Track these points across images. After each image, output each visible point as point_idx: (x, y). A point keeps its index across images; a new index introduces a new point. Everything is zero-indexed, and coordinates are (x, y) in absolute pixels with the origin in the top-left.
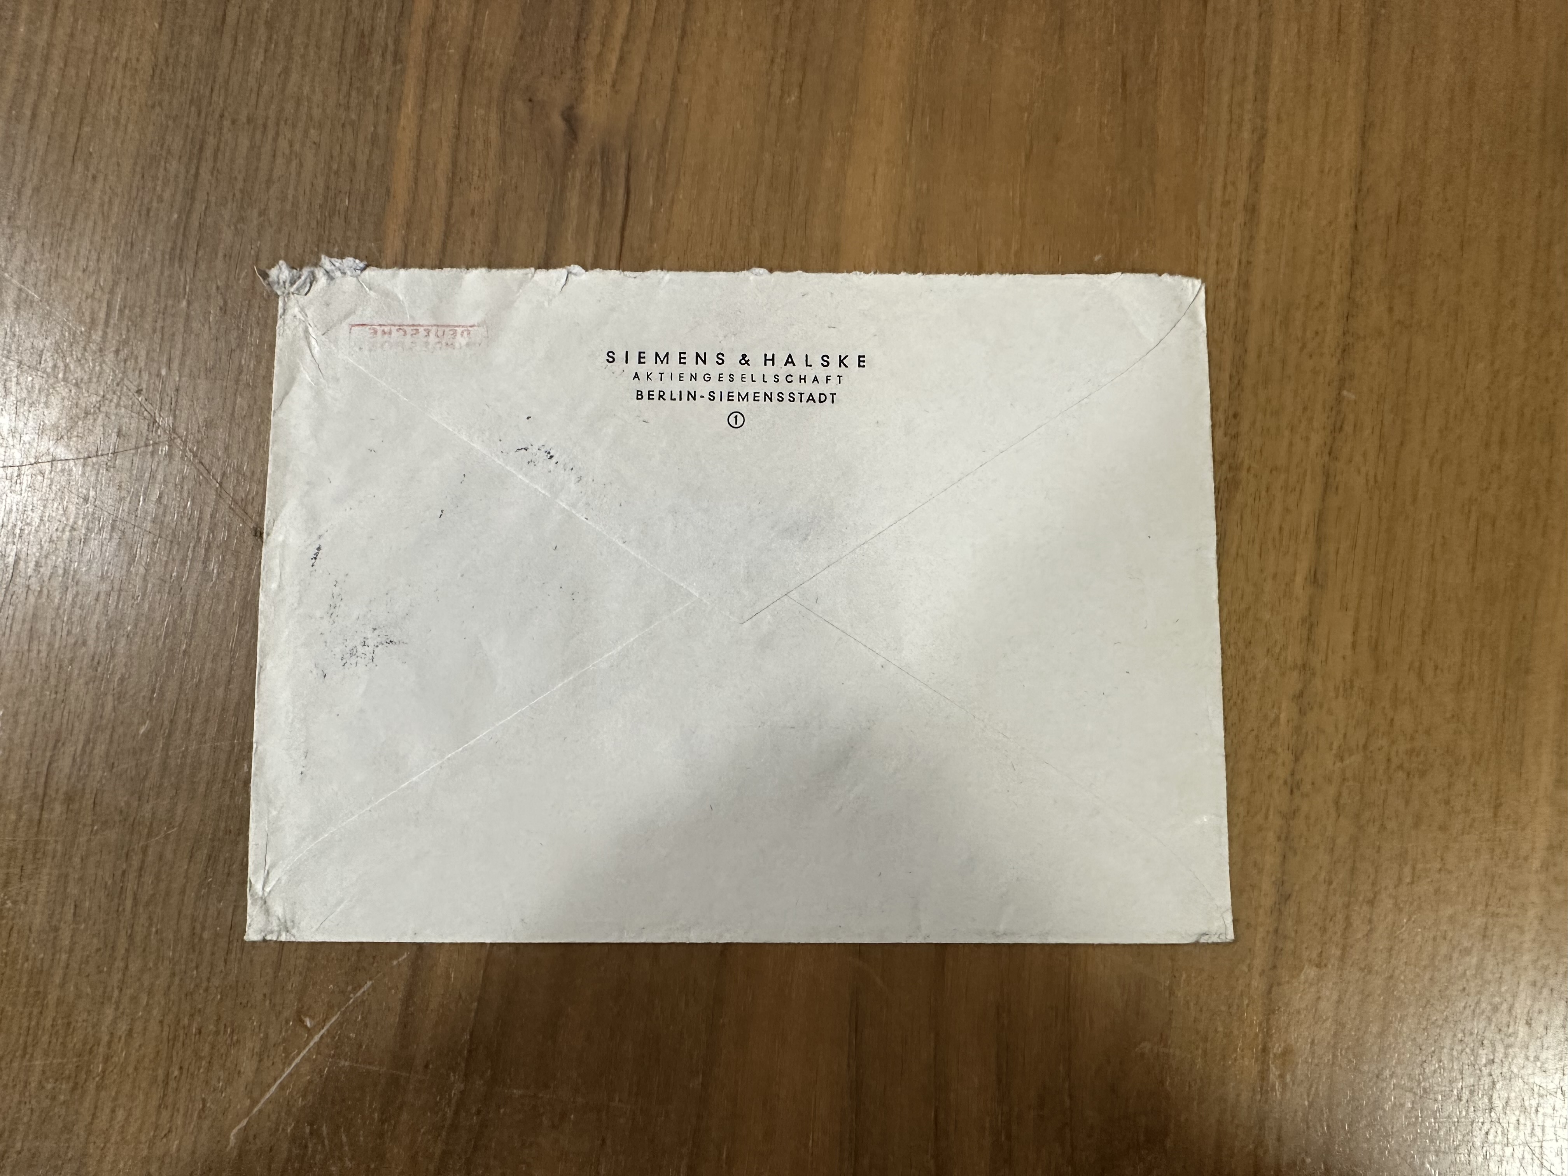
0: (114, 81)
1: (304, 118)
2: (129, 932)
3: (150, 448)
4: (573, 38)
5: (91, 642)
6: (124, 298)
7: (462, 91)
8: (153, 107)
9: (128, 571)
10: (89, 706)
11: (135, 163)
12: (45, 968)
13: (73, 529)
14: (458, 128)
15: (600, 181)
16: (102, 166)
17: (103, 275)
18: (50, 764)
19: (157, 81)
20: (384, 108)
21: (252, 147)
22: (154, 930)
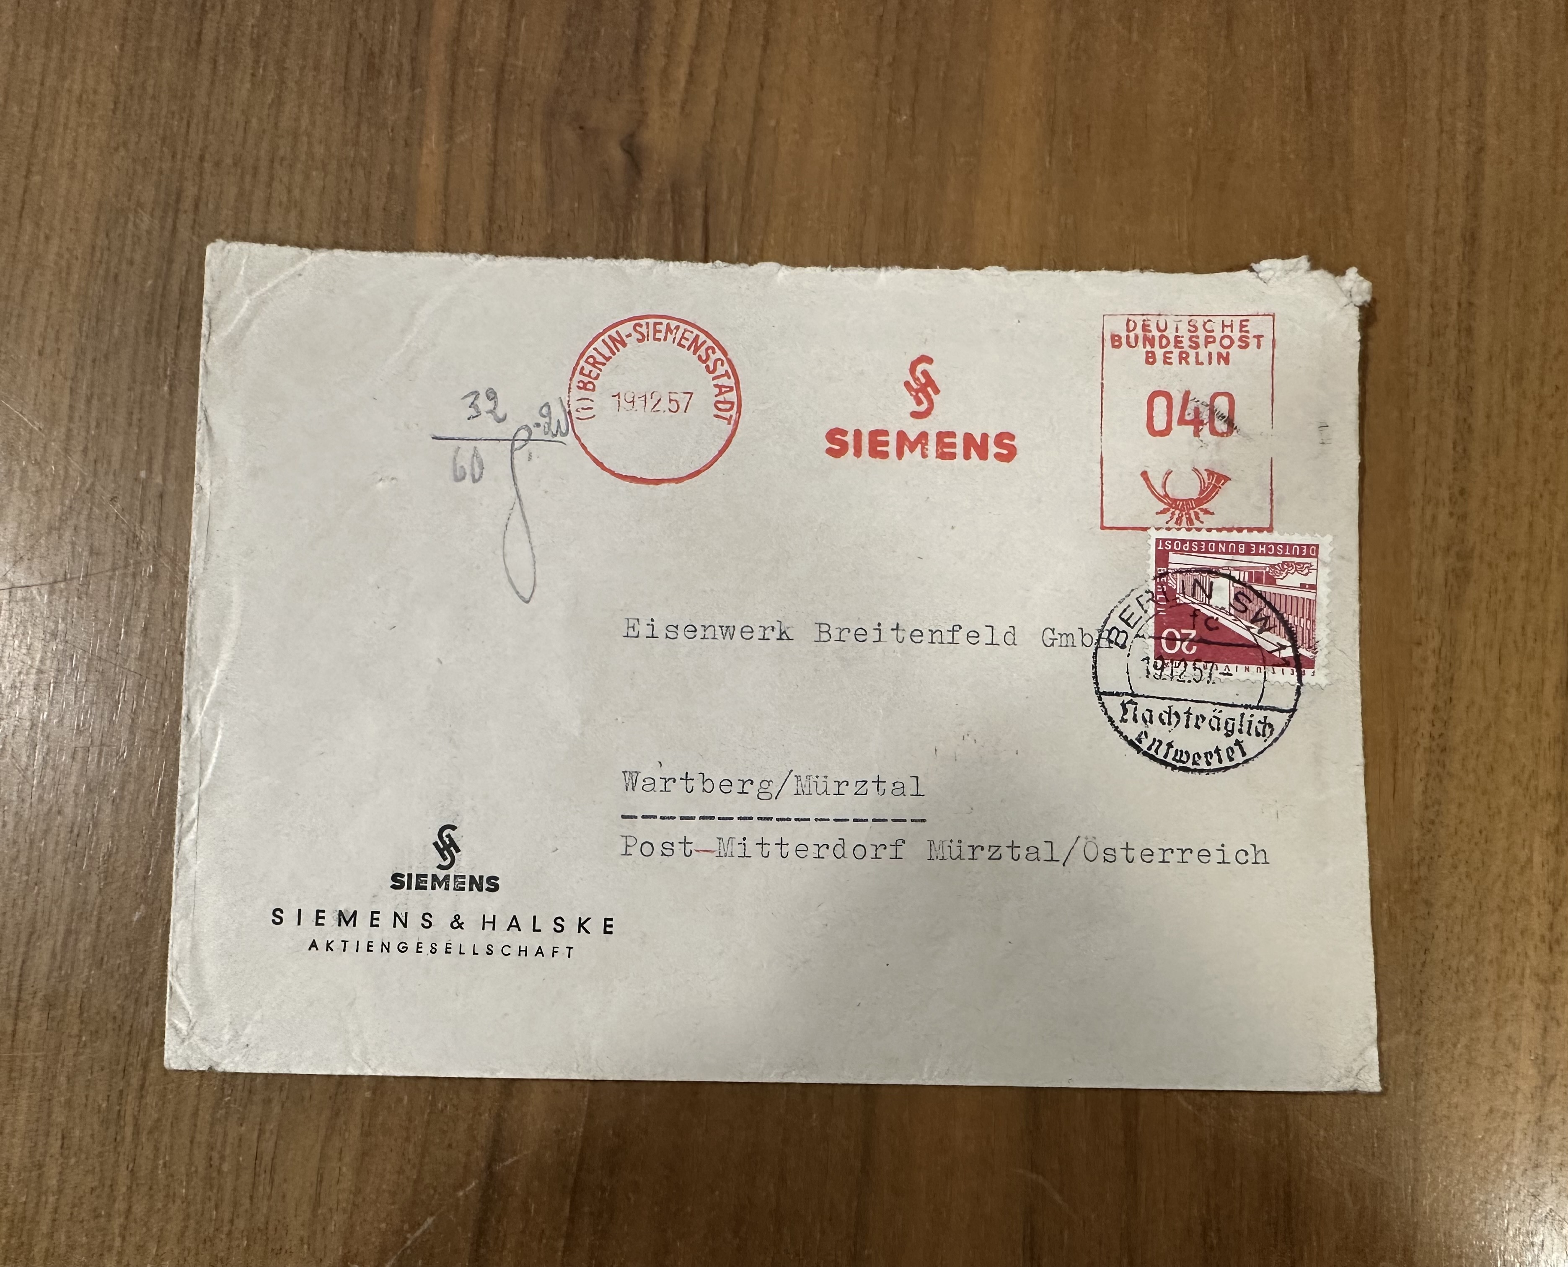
0: (67, 118)
1: (303, 157)
2: (131, 1166)
3: (131, 569)
4: (630, 49)
5: (68, 810)
6: (92, 385)
7: (496, 119)
8: (116, 149)
9: (111, 721)
10: (68, 890)
11: (98, 219)
12: (29, 1214)
13: (40, 671)
14: (494, 164)
15: (671, 224)
16: (56, 223)
17: (63, 356)
18: (24, 962)
19: (119, 114)
20: (402, 142)
21: (241, 194)
22: (161, 1162)
